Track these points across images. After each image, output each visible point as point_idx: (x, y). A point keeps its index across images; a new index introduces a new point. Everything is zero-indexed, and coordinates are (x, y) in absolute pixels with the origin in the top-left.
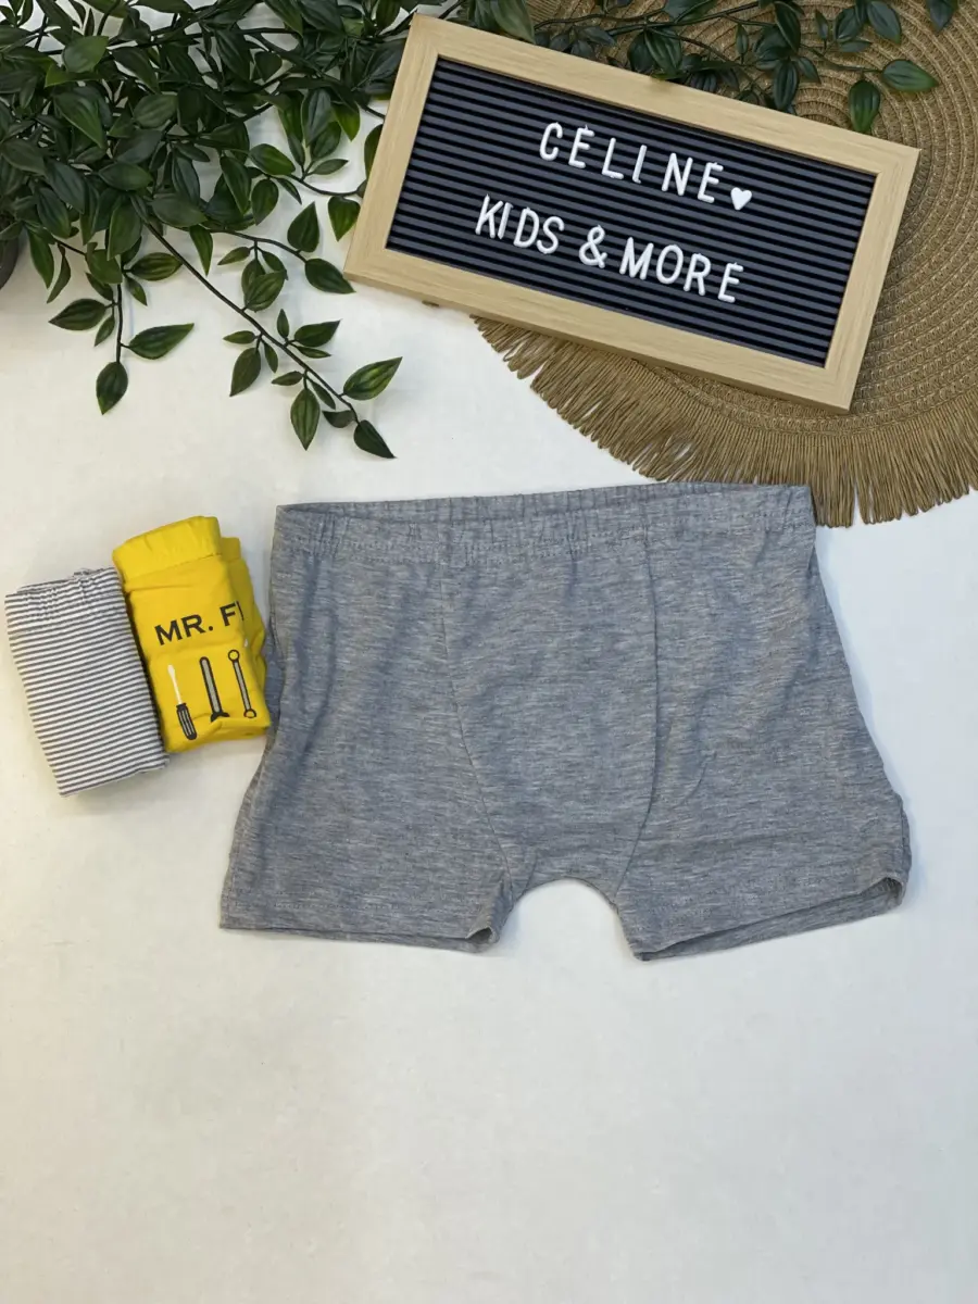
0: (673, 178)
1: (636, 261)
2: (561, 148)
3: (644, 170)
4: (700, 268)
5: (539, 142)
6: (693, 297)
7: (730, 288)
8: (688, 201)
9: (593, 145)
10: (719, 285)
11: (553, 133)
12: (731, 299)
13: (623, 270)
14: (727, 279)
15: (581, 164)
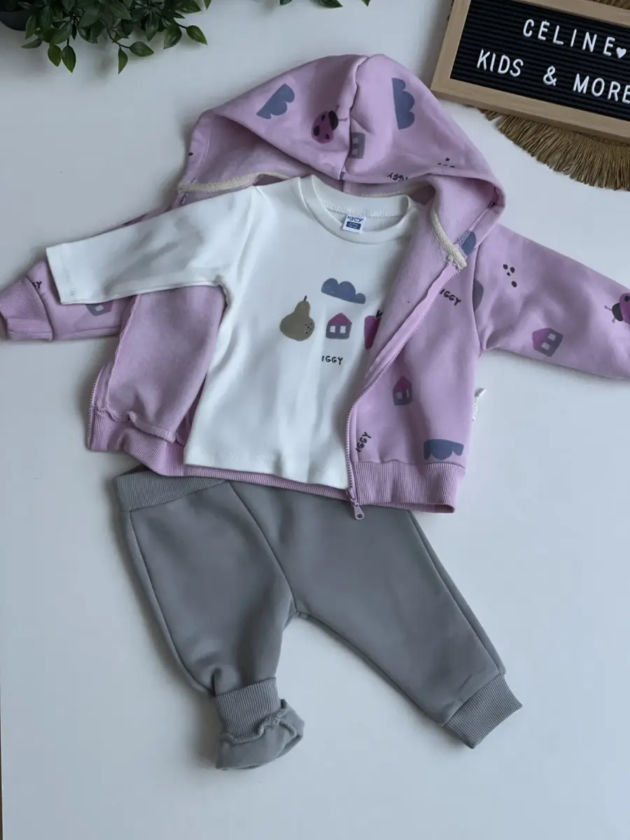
0: (588, 44)
1: (581, 84)
2: (533, 31)
3: (575, 41)
5: (522, 29)
6: (612, 102)
9: (549, 30)
10: (623, 95)
11: (530, 24)
13: (575, 89)
14: (626, 92)
15: (544, 38)
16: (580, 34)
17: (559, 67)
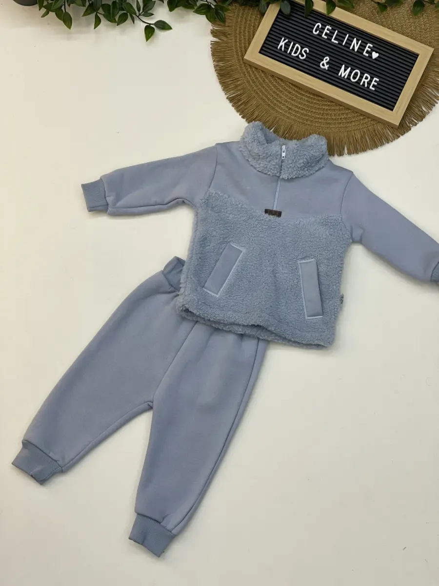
0: (354, 46)
1: (344, 72)
2: (320, 31)
3: (346, 43)
4: (366, 78)
5: (313, 29)
6: (363, 87)
7: (374, 86)
8: (358, 54)
9: (330, 32)
10: (370, 84)
11: (318, 26)
12: (373, 89)
13: (339, 74)
14: (373, 82)
15: (326, 37)
16: (350, 38)
17: (332, 58)
